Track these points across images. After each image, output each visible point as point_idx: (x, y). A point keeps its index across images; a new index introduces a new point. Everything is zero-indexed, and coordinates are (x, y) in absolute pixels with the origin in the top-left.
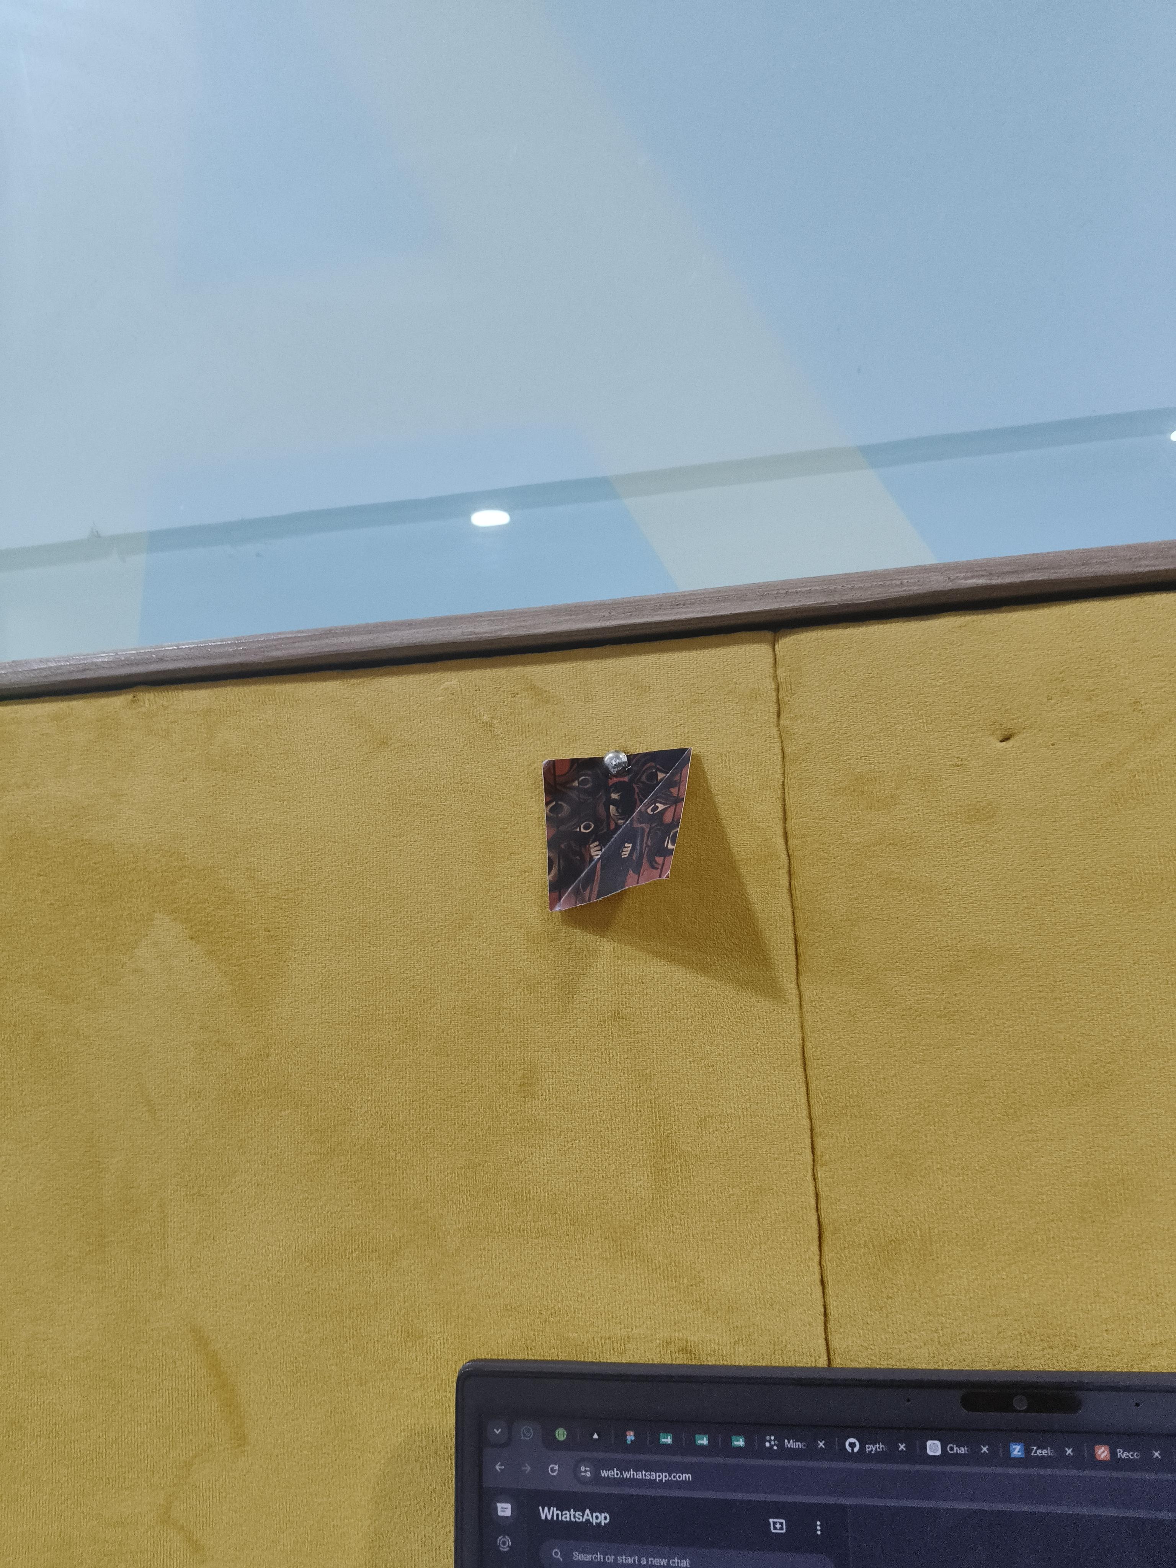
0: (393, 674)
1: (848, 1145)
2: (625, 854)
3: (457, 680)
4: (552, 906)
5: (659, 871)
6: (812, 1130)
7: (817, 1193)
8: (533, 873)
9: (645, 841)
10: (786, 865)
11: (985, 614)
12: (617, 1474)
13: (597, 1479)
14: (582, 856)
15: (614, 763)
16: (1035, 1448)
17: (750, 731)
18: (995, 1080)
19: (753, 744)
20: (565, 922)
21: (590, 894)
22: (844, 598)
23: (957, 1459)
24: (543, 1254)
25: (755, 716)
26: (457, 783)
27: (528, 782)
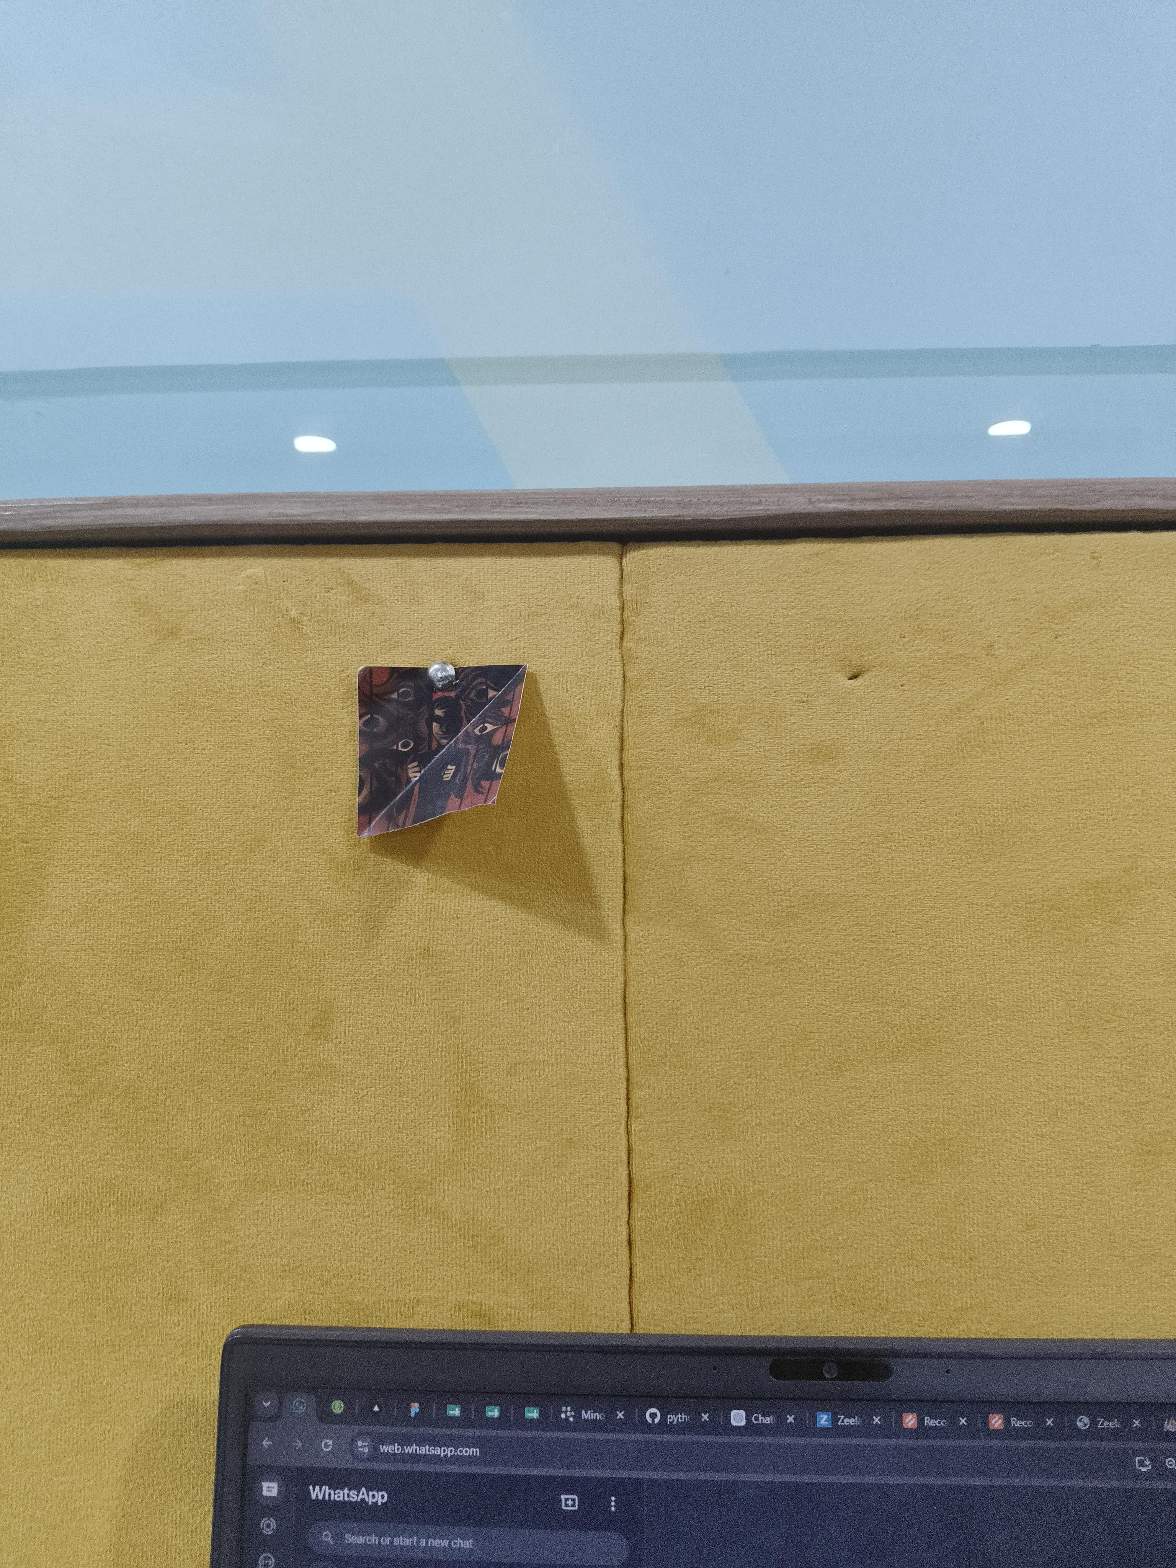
0: (185, 556)
1: (666, 1097)
2: (448, 776)
3: (261, 568)
4: (360, 831)
5: (484, 797)
6: (628, 1080)
7: (629, 1147)
8: (341, 792)
9: (470, 763)
10: (620, 798)
11: (843, 543)
12: (398, 1449)
13: (375, 1455)
14: (398, 778)
15: (440, 675)
16: (842, 1417)
17: (591, 650)
18: (821, 1032)
19: (594, 665)
20: (373, 850)
21: (405, 819)
22: (699, 512)
23: (761, 1430)
24: (327, 1210)
25: (597, 635)
26: (256, 686)
27: (339, 690)
